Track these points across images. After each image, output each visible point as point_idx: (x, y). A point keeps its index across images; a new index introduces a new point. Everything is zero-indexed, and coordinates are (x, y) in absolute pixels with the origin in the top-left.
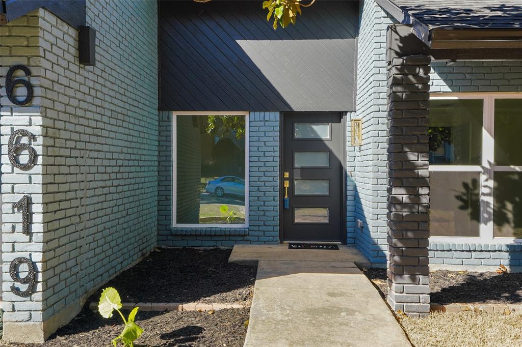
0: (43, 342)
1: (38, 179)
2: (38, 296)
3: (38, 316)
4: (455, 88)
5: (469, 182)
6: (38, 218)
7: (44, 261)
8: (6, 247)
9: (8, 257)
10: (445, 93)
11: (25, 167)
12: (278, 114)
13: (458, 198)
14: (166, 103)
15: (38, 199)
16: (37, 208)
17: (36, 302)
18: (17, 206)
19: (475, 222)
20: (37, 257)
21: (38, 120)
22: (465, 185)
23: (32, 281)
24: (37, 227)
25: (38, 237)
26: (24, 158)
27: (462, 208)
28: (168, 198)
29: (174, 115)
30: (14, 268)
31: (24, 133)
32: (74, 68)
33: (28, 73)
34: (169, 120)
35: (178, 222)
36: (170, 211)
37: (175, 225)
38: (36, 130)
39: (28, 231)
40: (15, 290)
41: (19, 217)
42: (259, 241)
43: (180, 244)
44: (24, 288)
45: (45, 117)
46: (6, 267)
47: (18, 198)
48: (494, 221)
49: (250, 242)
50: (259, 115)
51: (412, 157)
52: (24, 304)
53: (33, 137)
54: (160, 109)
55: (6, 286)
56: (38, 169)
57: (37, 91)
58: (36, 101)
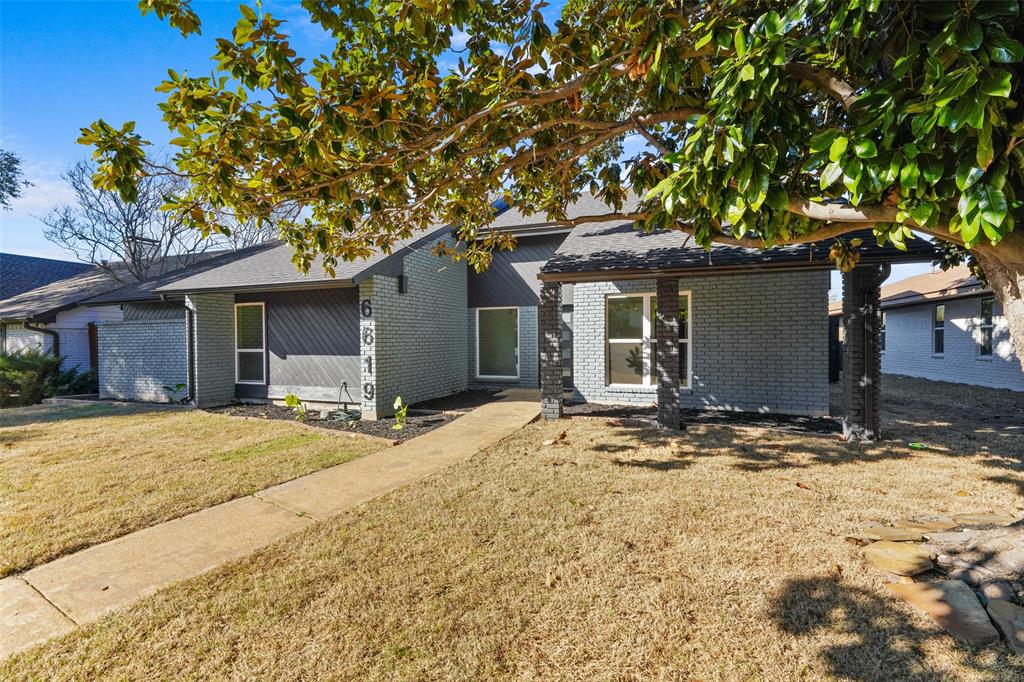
0: (375, 419)
1: (374, 349)
2: (374, 400)
3: (374, 409)
4: (623, 291)
5: (634, 350)
6: (374, 366)
7: (377, 385)
8: (363, 378)
9: (363, 383)
10: (617, 294)
11: (369, 344)
12: (536, 307)
13: (628, 360)
14: (473, 302)
15: (373, 357)
16: (373, 361)
17: (373, 403)
18: (366, 360)
19: (638, 376)
20: (374, 383)
21: (373, 323)
22: (632, 352)
23: (372, 393)
24: (373, 370)
25: (374, 374)
26: (368, 340)
27: (629, 366)
28: (474, 360)
29: (477, 310)
30: (366, 387)
31: (368, 329)
32: (397, 296)
33: (370, 303)
34: (474, 313)
35: (481, 374)
36: (475, 367)
37: (478, 376)
38: (373, 327)
39: (370, 371)
40: (366, 397)
41: (367, 365)
42: (525, 387)
43: (480, 387)
44: (369, 396)
45: (377, 321)
46: (362, 387)
47: (366, 357)
48: (651, 375)
49: (521, 387)
50: (525, 308)
51: (548, 336)
52: (369, 403)
53: (372, 331)
54: (469, 307)
55: (363, 395)
56: (373, 344)
57: (373, 311)
58: (373, 315)
